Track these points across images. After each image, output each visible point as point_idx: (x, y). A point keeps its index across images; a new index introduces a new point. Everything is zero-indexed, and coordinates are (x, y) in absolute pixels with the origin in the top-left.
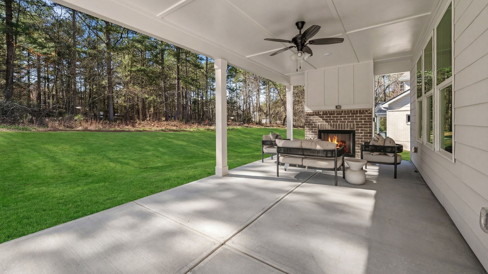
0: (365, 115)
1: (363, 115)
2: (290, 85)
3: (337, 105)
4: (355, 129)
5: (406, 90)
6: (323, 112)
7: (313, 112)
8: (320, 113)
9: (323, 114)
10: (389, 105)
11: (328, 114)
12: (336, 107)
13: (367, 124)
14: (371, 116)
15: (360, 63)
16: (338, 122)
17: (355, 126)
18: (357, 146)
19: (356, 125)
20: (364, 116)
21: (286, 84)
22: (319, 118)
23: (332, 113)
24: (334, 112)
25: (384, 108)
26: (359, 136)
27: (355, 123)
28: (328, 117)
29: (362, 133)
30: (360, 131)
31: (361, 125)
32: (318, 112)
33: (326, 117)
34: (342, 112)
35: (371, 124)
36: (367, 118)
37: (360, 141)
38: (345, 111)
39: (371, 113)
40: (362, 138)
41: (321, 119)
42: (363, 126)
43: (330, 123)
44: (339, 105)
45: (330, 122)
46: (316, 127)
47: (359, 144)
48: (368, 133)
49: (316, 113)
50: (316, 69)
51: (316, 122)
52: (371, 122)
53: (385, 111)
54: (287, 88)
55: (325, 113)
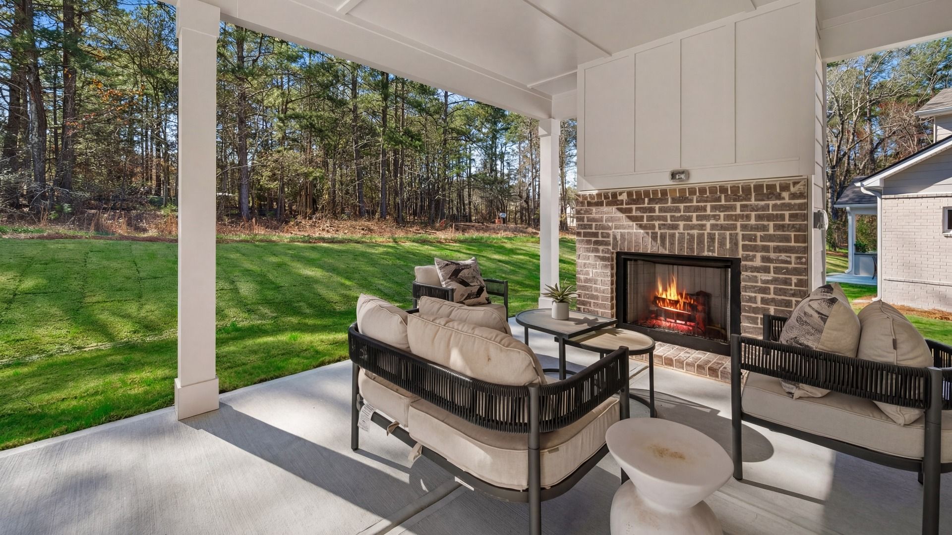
0: (779, 202)
1: (771, 203)
2: (550, 117)
3: (676, 167)
4: (740, 256)
5: (939, 139)
6: (630, 194)
7: (599, 195)
8: (620, 198)
9: (631, 201)
10: (885, 180)
11: (646, 200)
12: (673, 175)
13: (787, 239)
14: (806, 206)
15: (761, 9)
16: (675, 227)
17: (741, 243)
18: (748, 318)
19: (744, 238)
20: (775, 207)
21: (539, 115)
22: (620, 215)
23: (659, 196)
24: (664, 192)
25: (868, 189)
26: (755, 279)
27: (739, 232)
28: (644, 210)
29: (766, 270)
30: (758, 262)
31: (763, 239)
32: (614, 195)
33: (637, 209)
34: (692, 191)
35: (805, 239)
36: (787, 213)
37: (759, 300)
38: (702, 191)
39: (805, 195)
40: (765, 290)
41: (623, 216)
42: (772, 244)
43: (650, 231)
44: (685, 167)
45: (653, 227)
46: (607, 244)
47: (756, 310)
48: (796, 271)
49: (611, 199)
50: (610, 54)
51: (610, 228)
52: (805, 228)
53: (872, 200)
54: (541, 127)
55: (636, 197)
